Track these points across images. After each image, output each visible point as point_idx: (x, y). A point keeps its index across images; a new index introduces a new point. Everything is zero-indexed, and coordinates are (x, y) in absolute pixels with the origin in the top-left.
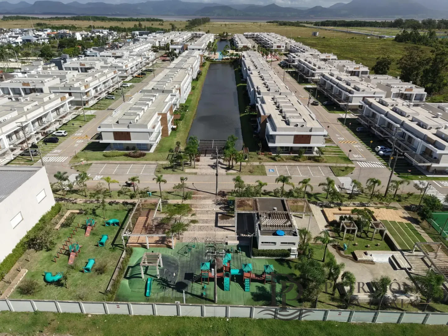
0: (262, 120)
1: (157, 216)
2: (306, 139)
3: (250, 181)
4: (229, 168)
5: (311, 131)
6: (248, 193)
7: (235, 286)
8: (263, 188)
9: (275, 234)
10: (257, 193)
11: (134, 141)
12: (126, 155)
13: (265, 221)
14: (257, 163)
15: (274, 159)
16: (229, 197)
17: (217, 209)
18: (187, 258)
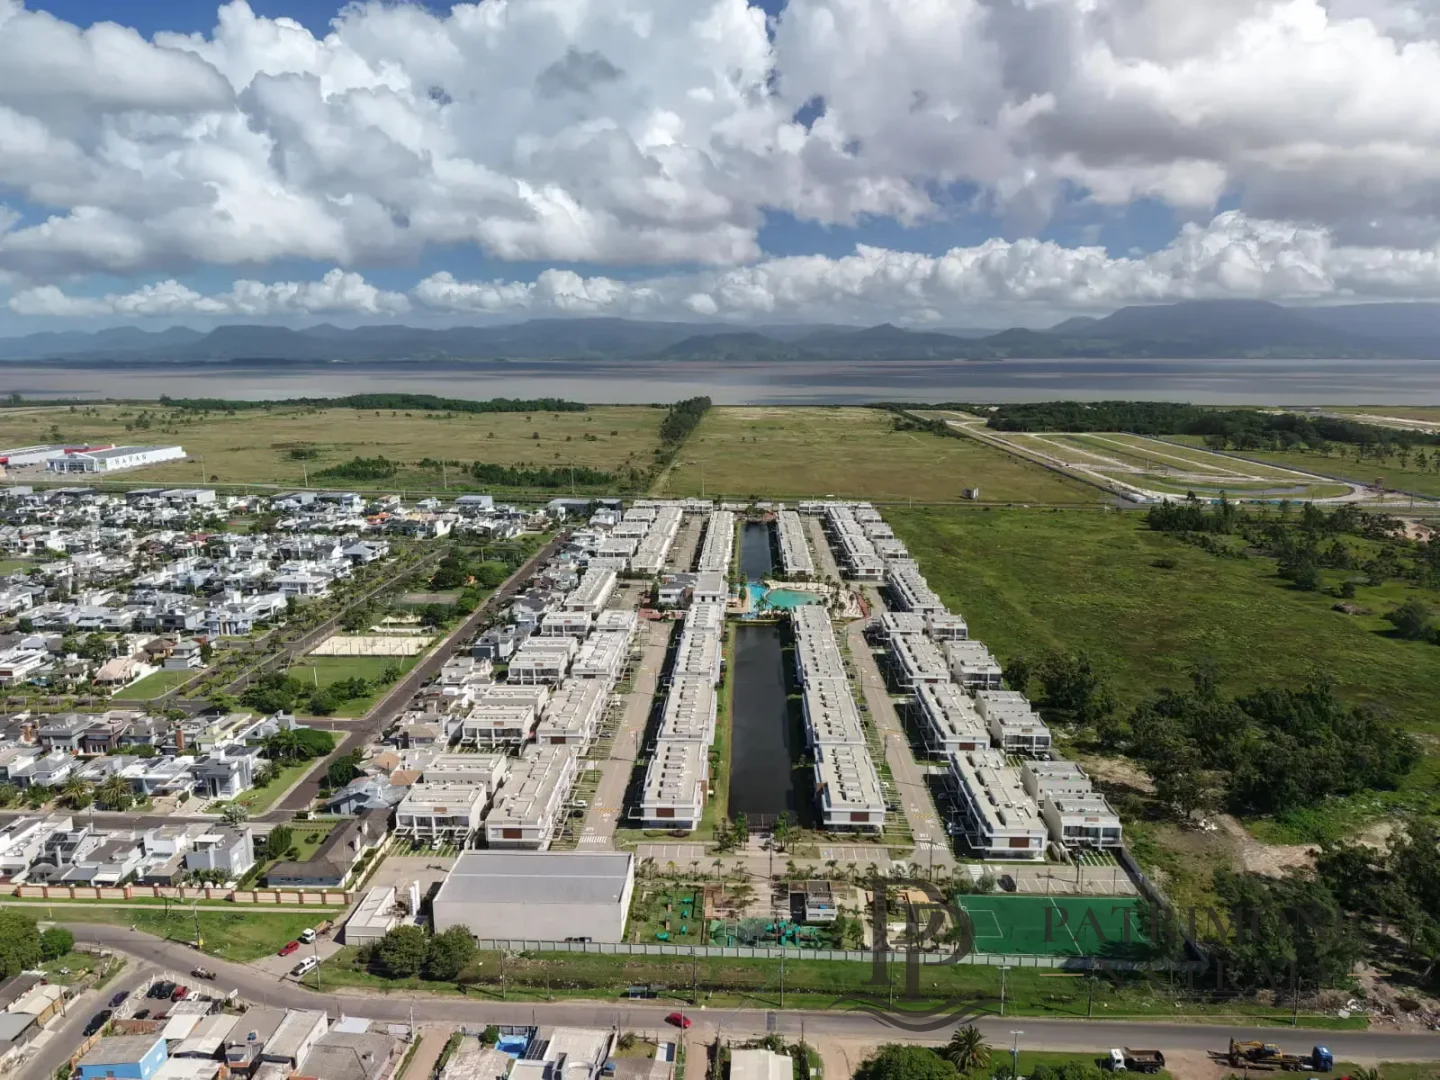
0: (818, 789)
1: (725, 896)
2: (865, 816)
3: (801, 864)
4: (781, 850)
5: (868, 807)
6: (800, 876)
7: (789, 943)
8: (815, 872)
9: (819, 908)
10: (807, 877)
11: (676, 818)
12: (670, 834)
13: (812, 899)
14: (809, 845)
15: (829, 839)
16: (783, 881)
17: (772, 891)
18: (753, 927)
